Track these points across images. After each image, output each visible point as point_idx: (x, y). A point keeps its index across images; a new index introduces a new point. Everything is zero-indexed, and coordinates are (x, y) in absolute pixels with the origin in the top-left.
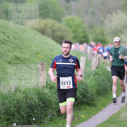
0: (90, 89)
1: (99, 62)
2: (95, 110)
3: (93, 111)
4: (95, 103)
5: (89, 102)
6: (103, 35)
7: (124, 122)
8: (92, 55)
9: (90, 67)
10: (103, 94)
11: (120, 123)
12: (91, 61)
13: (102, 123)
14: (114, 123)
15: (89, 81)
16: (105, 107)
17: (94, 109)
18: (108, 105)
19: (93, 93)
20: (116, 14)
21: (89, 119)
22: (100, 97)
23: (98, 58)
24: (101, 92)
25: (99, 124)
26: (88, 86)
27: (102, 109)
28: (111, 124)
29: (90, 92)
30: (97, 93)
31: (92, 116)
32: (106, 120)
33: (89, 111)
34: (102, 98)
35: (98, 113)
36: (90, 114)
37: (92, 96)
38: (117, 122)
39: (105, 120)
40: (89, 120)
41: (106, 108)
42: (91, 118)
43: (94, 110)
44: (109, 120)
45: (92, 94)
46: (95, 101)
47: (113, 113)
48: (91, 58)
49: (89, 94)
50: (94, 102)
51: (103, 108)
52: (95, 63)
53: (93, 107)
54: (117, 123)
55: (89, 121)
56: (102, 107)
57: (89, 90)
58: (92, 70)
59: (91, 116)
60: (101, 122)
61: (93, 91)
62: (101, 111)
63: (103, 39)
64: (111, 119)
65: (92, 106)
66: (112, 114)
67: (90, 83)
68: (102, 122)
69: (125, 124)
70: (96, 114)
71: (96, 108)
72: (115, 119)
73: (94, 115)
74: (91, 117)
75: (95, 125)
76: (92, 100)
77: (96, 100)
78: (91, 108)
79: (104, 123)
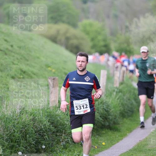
0: (112, 110)
1: (123, 77)
2: (119, 136)
3: (116, 137)
4: (119, 127)
5: (111, 125)
6: (128, 44)
7: (155, 150)
8: (115, 69)
9: (113, 83)
10: (129, 116)
11: (149, 151)
12: (114, 75)
13: (127, 151)
14: (142, 151)
15: (111, 100)
16: (131, 131)
17: (117, 134)
18: (134, 129)
19: (117, 115)
20: (144, 17)
21: (111, 146)
22: (125, 119)
23: (122, 72)
24: (126, 114)
25: (124, 153)
26: (110, 106)
27: (127, 135)
28: (138, 152)
29: (112, 114)
30: (121, 115)
31: (115, 144)
33: (111, 137)
34: (127, 121)
35: (122, 139)
36: (112, 140)
37: (115, 119)
38: (146, 150)
39: (131, 147)
41: (133, 133)
42: (114, 146)
44: (136, 148)
45: (116, 116)
46: (118, 124)
48: (114, 71)
49: (111, 116)
50: (117, 126)
51: (128, 133)
52: (119, 78)
53: (116, 132)
54: (145, 151)
55: (111, 149)
56: (128, 132)
57: (111, 111)
58: (115, 86)
60: (125, 151)
62: (126, 137)
63: (128, 49)
64: (138, 146)
65: (115, 131)
66: (140, 141)
67: (112, 103)
68: (128, 150)
69: (155, 153)
70: (121, 141)
71: (120, 133)
72: (143, 147)
73: (118, 142)
74: (113, 145)
75: (119, 154)
76: (114, 123)
77: (120, 123)
78: (114, 133)
79: (130, 152)
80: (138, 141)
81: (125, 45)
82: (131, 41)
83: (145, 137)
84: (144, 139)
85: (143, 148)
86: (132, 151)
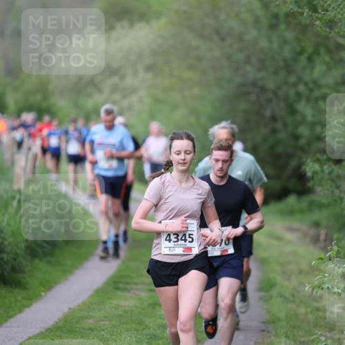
0: (10, 240)
1: (34, 167)
2: (23, 298)
3: (17, 300)
4: (24, 278)
5: (6, 274)
6: (46, 95)
7: (103, 330)
8: (15, 147)
9: (11, 181)
10: (45, 254)
12: (13, 163)
13: (42, 332)
14: (75, 332)
15: (6, 219)
16: (50, 288)
17: (19, 294)
18: (57, 283)
19: (19, 251)
21: (6, 321)
22: (37, 261)
23: (30, 156)
24: (39, 250)
25: (34, 336)
26: (5, 231)
27: (41, 296)
28: (66, 335)
29: (9, 249)
30: (28, 252)
31: (15, 315)
32: (53, 326)
33: (7, 301)
34: (41, 265)
35: (31, 305)
36: (8, 308)
37: (15, 260)
38: (84, 329)
39: (50, 323)
40: (8, 324)
41: (54, 291)
42: (12, 320)
43: (20, 298)
44: (61, 325)
45: (16, 254)
46: (22, 271)
47: (72, 306)
48: (13, 155)
49: (7, 253)
50: (20, 276)
51: (43, 291)
52: (25, 170)
53: (16, 290)
54: (82, 333)
55: (7, 327)
56: (43, 289)
57: (6, 243)
58: (16, 187)
59: (12, 313)
60: (38, 331)
61: (17, 246)
62: (40, 300)
63: (44, 105)
64: (66, 321)
65: (14, 287)
66: (70, 309)
67: (8, 225)
68: (43, 330)
69: (103, 335)
70: (27, 309)
71: (26, 291)
72: (77, 322)
73: (21, 311)
74: (11, 317)
75: (23, 338)
76: (14, 270)
77: (27, 269)
78: (13, 292)
79: (47, 333)
80: (66, 310)
81: (39, 97)
82: (51, 87)
83: (80, 301)
84: (79, 306)
85: (78, 325)
86: (51, 331)
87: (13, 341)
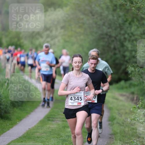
0: (4, 100)
1: (14, 69)
2: (9, 124)
3: (7, 125)
4: (10, 116)
5: (2, 114)
6: (19, 39)
7: (43, 138)
8: (6, 61)
9: (4, 75)
10: (19, 106)
11: (37, 138)
12: (5, 67)
13: (17, 139)
14: (31, 138)
15: (2, 91)
16: (21, 120)
17: (8, 123)
18: (24, 118)
19: (8, 104)
21: (2, 134)
22: (15, 109)
23: (13, 64)
24: (16, 104)
25: (14, 140)
26: (2, 96)
27: (17, 123)
28: (27, 140)
29: (3, 103)
30: (12, 105)
31: (6, 131)
32: (22, 136)
33: (3, 125)
34: (17, 110)
35: (13, 127)
36: (3, 128)
37: (6, 108)
38: (35, 137)
40: (3, 135)
41: (22, 121)
42: (5, 133)
43: (8, 124)
44: (25, 135)
45: (7, 105)
46: (9, 113)
47: (30, 128)
48: (5, 64)
49: (3, 105)
50: (8, 115)
51: (18, 121)
52: (10, 70)
53: (7, 121)
54: (34, 139)
55: (3, 136)
56: (18, 120)
57: (2, 101)
58: (6, 78)
60: (16, 138)
61: (7, 102)
62: (17, 125)
63: (18, 43)
64: (28, 134)
65: (6, 119)
66: (29, 129)
67: (3, 93)
68: (18, 138)
69: (43, 140)
70: (11, 129)
71: (11, 121)
72: (32, 134)
73: (8, 130)
74: (4, 132)
75: (9, 141)
76: (6, 112)
77: (11, 112)
78: (5, 122)
79: (19, 139)
80: (27, 129)
81: (16, 40)
82: (21, 36)
83: (33, 126)
84: (33, 127)
85: (33, 136)
86: (21, 138)
87: (5, 142)
